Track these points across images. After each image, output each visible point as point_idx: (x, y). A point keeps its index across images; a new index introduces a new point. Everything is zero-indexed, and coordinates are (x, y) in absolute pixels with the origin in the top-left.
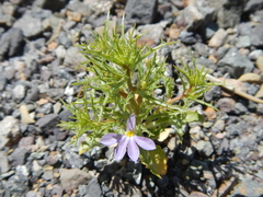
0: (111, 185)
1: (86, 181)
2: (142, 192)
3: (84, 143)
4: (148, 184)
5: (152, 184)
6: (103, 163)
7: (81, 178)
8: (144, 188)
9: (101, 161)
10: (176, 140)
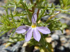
10: (55, 43)
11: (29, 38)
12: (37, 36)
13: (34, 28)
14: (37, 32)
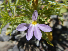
0: (24, 48)
1: (12, 47)
2: (40, 50)
3: (8, 29)
4: (42, 45)
5: (45, 45)
6: (19, 37)
7: (9, 46)
8: (41, 47)
9: (18, 35)
10: (53, 22)
11: (30, 36)
12: (38, 35)
13: (35, 25)
14: (38, 29)
